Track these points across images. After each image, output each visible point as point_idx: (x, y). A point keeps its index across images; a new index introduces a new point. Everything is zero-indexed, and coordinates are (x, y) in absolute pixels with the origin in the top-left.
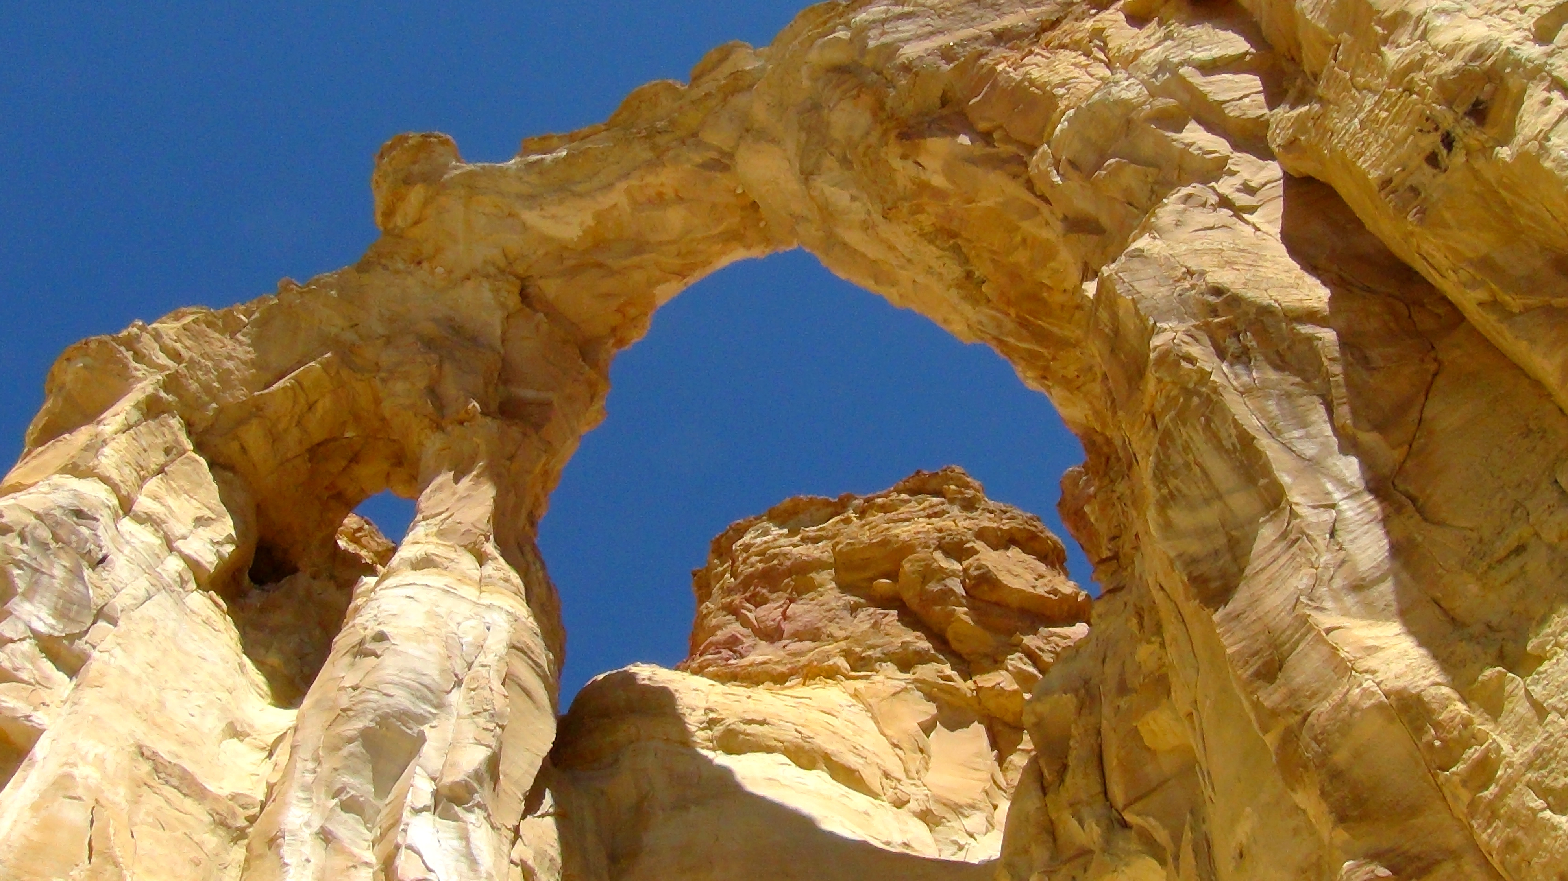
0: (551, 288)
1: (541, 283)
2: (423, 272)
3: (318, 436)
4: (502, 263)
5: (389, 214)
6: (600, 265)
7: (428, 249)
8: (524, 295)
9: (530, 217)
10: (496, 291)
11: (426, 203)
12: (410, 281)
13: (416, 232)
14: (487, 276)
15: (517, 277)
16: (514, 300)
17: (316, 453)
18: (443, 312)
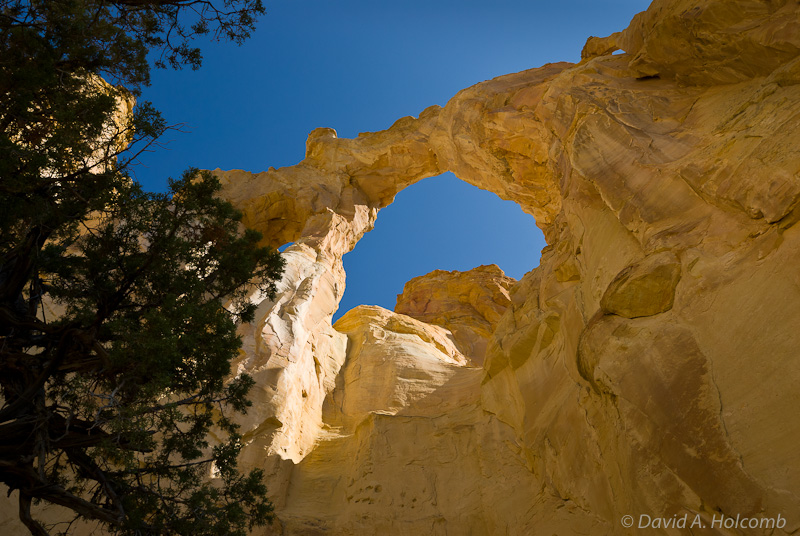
1: (358, 178)
2: (317, 170)
4: (345, 170)
6: (378, 175)
7: (321, 164)
8: (351, 182)
9: (358, 156)
10: (341, 179)
11: (322, 150)
12: (312, 172)
13: (318, 157)
14: (339, 174)
15: (350, 175)
16: (347, 182)
17: (271, 222)
18: (322, 183)
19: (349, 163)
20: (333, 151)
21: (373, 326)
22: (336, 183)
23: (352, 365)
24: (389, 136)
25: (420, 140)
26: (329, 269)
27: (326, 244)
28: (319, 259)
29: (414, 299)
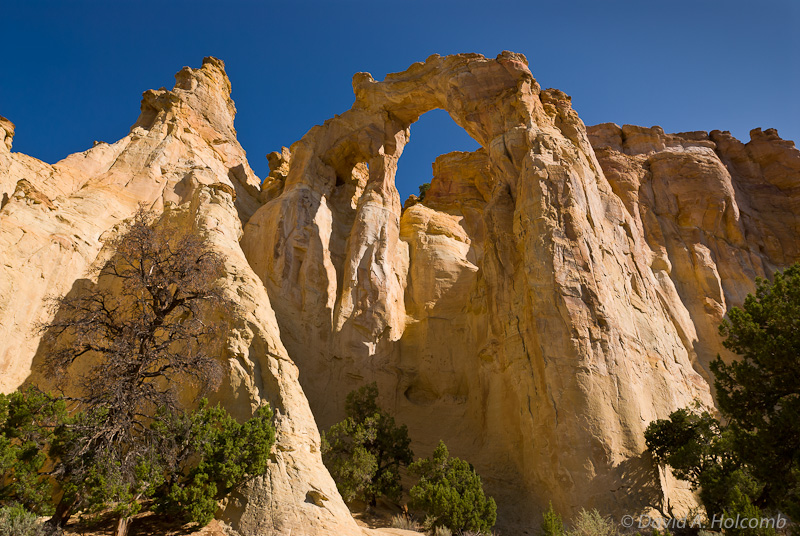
0: (395, 113)
1: (393, 112)
2: (366, 112)
3: (346, 155)
4: (383, 109)
5: (357, 94)
6: (405, 108)
7: (367, 106)
8: (389, 116)
10: (383, 116)
11: (365, 94)
12: (363, 114)
13: (363, 100)
14: (380, 112)
15: (388, 112)
16: (387, 118)
17: (346, 158)
18: (371, 122)
19: (385, 103)
20: (372, 95)
21: (420, 233)
22: (379, 120)
23: (414, 266)
24: (408, 84)
25: (429, 92)
26: (391, 210)
27: (385, 186)
28: (384, 203)
29: (442, 180)
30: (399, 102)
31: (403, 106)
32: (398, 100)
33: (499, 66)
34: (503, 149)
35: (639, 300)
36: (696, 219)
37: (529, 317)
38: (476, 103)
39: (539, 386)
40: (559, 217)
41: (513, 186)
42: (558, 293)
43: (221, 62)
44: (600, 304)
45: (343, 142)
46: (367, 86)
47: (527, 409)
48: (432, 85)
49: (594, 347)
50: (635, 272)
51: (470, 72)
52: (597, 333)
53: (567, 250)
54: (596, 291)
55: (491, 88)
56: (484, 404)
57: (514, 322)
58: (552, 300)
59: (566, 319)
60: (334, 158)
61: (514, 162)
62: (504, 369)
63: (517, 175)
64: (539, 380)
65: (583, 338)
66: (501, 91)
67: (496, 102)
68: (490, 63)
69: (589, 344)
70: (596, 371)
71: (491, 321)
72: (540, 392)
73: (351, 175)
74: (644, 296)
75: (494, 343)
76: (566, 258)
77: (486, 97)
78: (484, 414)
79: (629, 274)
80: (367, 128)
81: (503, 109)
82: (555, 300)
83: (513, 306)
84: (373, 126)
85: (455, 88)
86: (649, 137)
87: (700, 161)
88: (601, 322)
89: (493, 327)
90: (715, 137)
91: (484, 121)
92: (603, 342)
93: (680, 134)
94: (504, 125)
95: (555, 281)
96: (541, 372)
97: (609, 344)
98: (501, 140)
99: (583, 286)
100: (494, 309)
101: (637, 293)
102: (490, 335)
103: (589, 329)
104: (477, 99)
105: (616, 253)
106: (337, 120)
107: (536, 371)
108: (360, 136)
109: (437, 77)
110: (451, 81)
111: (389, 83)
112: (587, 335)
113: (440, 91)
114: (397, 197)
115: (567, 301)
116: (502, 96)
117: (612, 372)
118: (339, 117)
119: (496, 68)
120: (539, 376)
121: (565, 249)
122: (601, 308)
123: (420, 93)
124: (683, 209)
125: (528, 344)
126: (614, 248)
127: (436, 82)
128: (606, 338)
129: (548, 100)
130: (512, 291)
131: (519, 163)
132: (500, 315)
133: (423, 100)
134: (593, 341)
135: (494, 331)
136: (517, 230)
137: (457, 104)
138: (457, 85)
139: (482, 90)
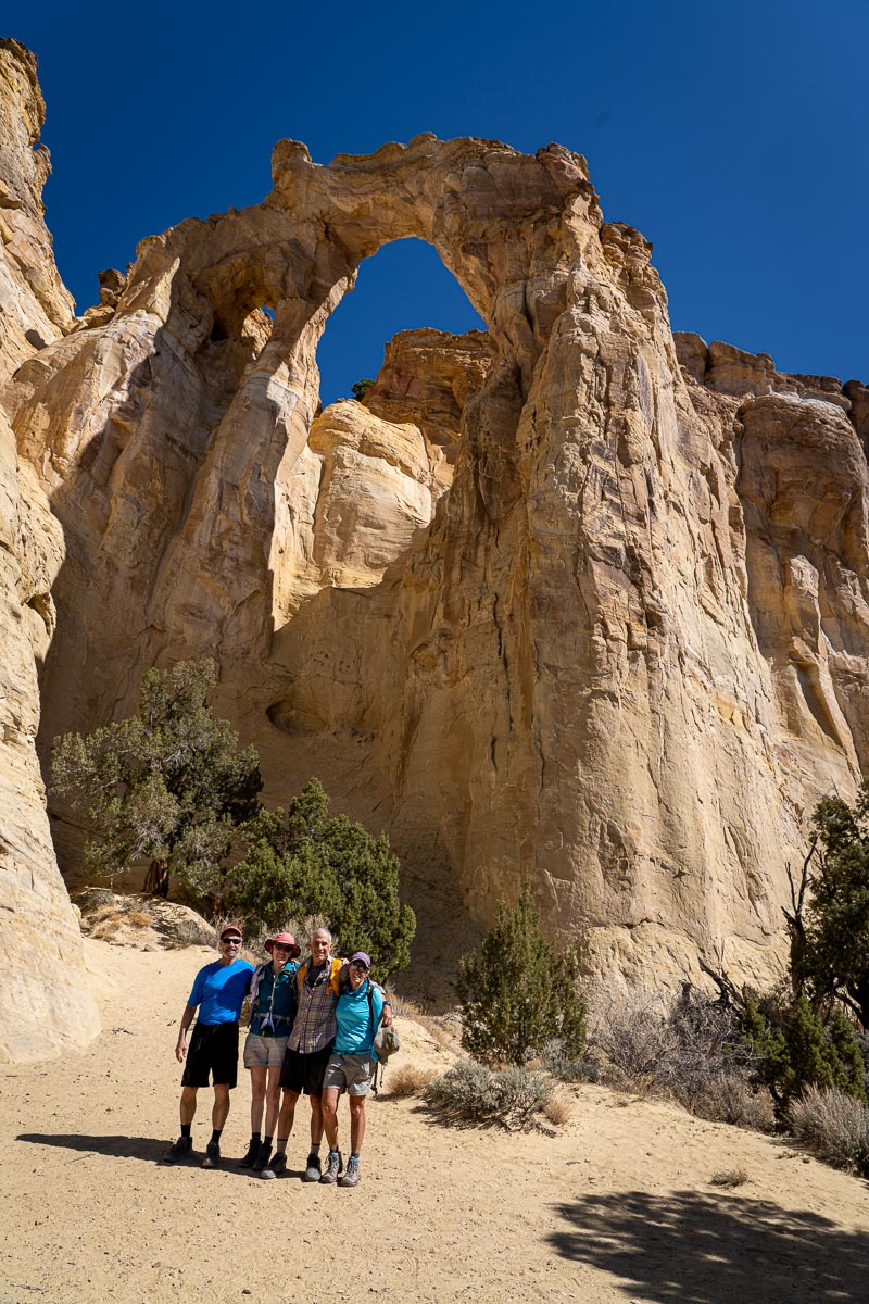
0: (339, 230)
1: (336, 227)
2: (287, 215)
3: (239, 286)
4: (319, 216)
5: (277, 180)
6: (358, 225)
7: (290, 204)
8: (326, 232)
9: (334, 199)
10: (315, 230)
11: (291, 181)
12: (281, 217)
13: (286, 193)
14: (312, 222)
15: (326, 224)
16: (322, 237)
17: (238, 292)
18: (292, 236)
19: (324, 207)
20: (304, 186)
21: (344, 448)
22: (309, 235)
24: (371, 178)
25: (405, 199)
26: (301, 394)
27: (297, 351)
28: (290, 380)
29: (398, 371)
30: (349, 209)
31: (354, 220)
32: (348, 206)
33: (538, 167)
34: (520, 303)
35: (714, 601)
36: (800, 514)
37: (520, 591)
38: (486, 224)
39: (518, 716)
40: (607, 422)
41: (526, 370)
42: (582, 553)
43: (32, 55)
44: (655, 588)
45: (238, 260)
46: (297, 168)
47: (488, 757)
48: (412, 188)
49: (633, 659)
50: (714, 554)
51: (486, 169)
52: (641, 635)
53: (610, 481)
54: (650, 562)
55: (518, 201)
56: (407, 741)
57: (487, 601)
58: (570, 563)
59: (589, 602)
60: (214, 284)
61: (537, 329)
62: (454, 682)
63: (537, 351)
64: (520, 703)
65: (616, 640)
66: (534, 211)
67: (522, 227)
68: (523, 161)
69: (625, 652)
70: (631, 702)
71: (447, 596)
72: (518, 726)
73: (241, 326)
74: (723, 596)
75: (444, 634)
76: (608, 495)
77: (506, 217)
78: (404, 759)
79: (703, 555)
80: (285, 245)
81: (532, 240)
82: (576, 564)
83: (489, 573)
84: (295, 244)
85: (454, 193)
86: (750, 369)
87: (824, 422)
88: (652, 619)
89: (447, 606)
90: (853, 392)
91: (493, 257)
92: (649, 654)
93: (798, 377)
94: (529, 266)
95: (580, 529)
96: (527, 691)
97: (660, 660)
98: (520, 289)
99: (629, 550)
100: (455, 575)
101: (712, 588)
102: (439, 621)
103: (628, 625)
104: (489, 217)
105: (687, 513)
106: (232, 217)
107: (516, 687)
108: (268, 257)
109: (424, 173)
110: (449, 181)
111: (338, 170)
112: (623, 635)
113: (426, 199)
114: (315, 377)
115: (597, 568)
116: (534, 218)
117: (659, 709)
118: (237, 213)
119: (534, 168)
120: (520, 698)
121: (607, 480)
122: (656, 594)
123: (389, 198)
124: (783, 493)
125: (508, 640)
126: (686, 504)
127: (421, 182)
128: (656, 647)
129: (613, 241)
130: (493, 548)
131: (546, 333)
132: (464, 586)
133: (391, 214)
134: (632, 646)
135: (448, 615)
136: (524, 434)
137: (451, 221)
138: (458, 188)
139: (499, 203)
